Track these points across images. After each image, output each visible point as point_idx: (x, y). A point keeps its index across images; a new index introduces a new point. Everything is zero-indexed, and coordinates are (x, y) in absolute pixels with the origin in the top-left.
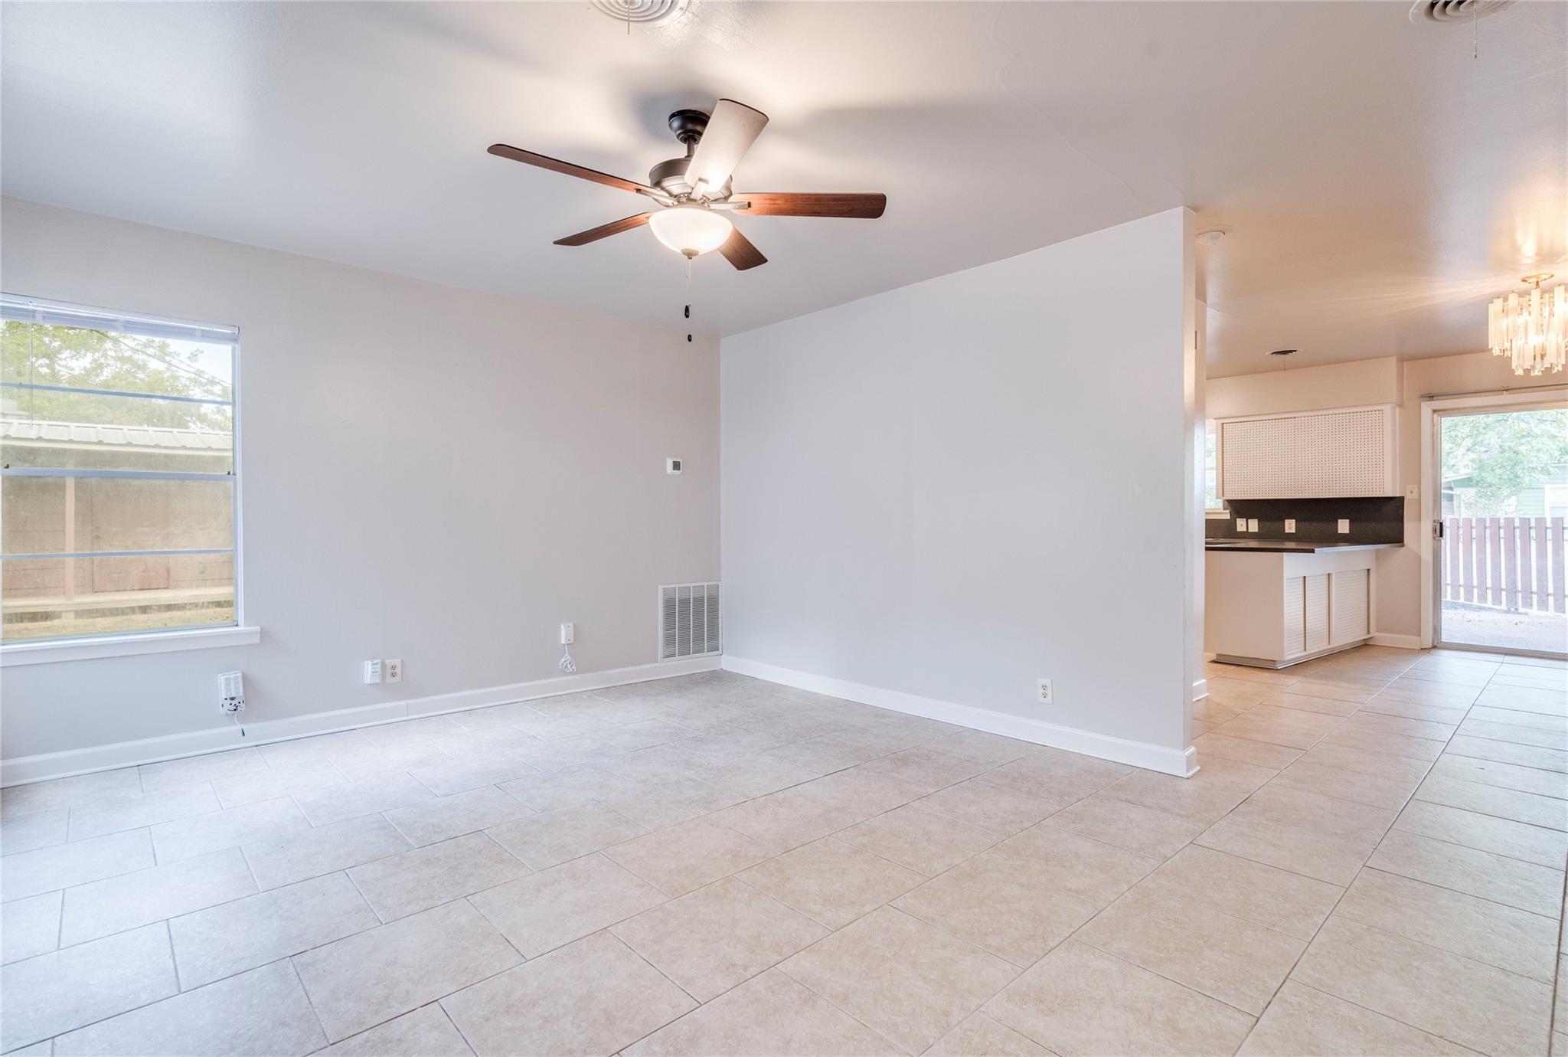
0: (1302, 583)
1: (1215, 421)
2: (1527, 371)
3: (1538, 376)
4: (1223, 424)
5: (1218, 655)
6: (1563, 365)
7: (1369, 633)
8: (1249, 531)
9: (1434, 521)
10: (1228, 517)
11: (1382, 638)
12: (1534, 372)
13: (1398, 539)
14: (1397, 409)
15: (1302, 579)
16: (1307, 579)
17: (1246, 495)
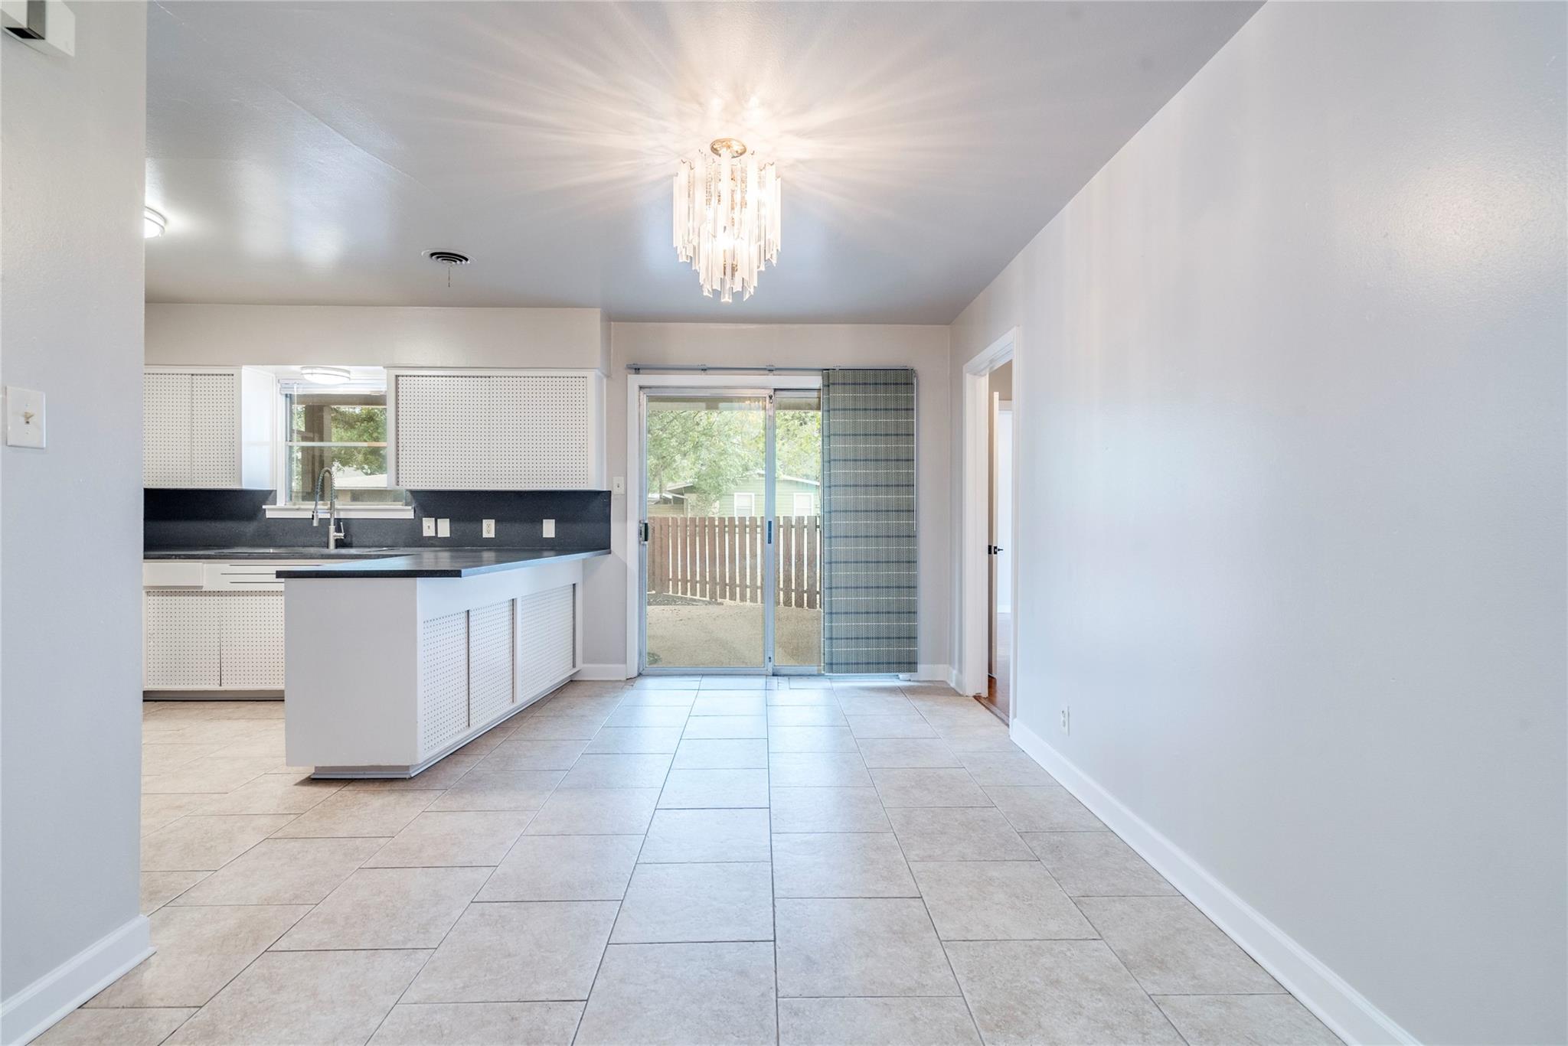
0: (464, 620)
1: (385, 370)
2: (717, 294)
3: (728, 302)
4: (397, 376)
5: (316, 768)
6: (754, 287)
7: (574, 666)
8: (439, 536)
9: (640, 522)
10: (410, 515)
11: (592, 671)
12: (724, 297)
13: (603, 545)
14: (605, 380)
15: (464, 615)
16: (471, 614)
17: (432, 484)
